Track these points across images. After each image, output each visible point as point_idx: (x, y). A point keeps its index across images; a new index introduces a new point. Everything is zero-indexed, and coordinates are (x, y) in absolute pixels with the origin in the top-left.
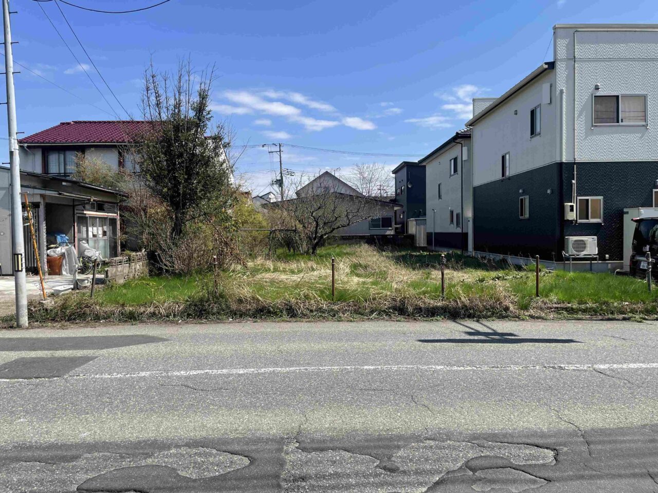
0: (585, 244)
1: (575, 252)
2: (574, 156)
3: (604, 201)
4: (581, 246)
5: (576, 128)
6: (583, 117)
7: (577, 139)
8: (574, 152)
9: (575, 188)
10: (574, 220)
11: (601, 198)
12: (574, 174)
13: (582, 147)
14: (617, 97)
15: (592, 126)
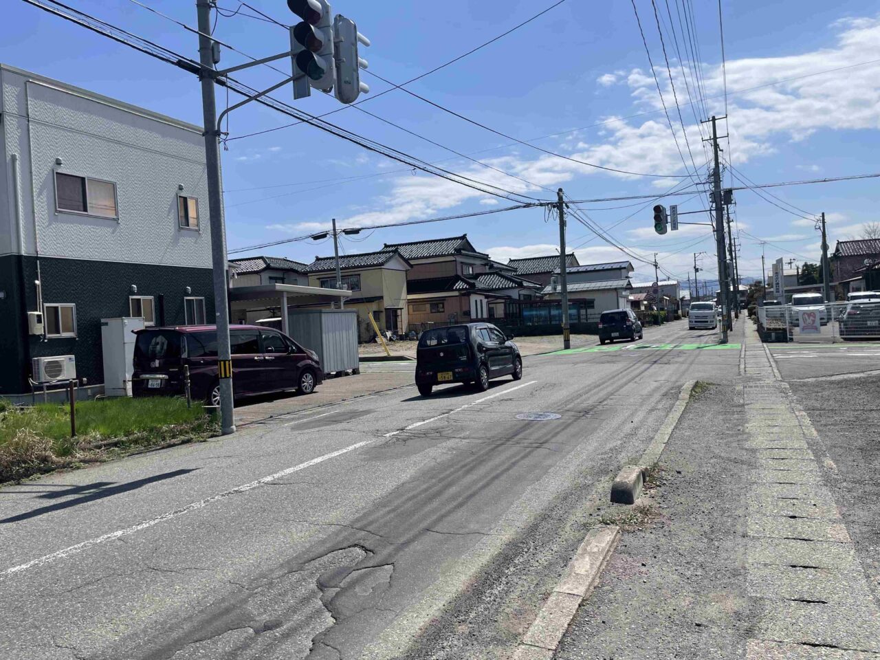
0: (60, 366)
1: (49, 378)
2: (36, 247)
3: (77, 309)
4: (55, 368)
5: (36, 211)
6: (44, 198)
7: (38, 225)
8: (36, 243)
9: (39, 290)
10: (41, 335)
11: (73, 305)
12: (37, 273)
13: (44, 236)
14: (83, 179)
15: (56, 211)
